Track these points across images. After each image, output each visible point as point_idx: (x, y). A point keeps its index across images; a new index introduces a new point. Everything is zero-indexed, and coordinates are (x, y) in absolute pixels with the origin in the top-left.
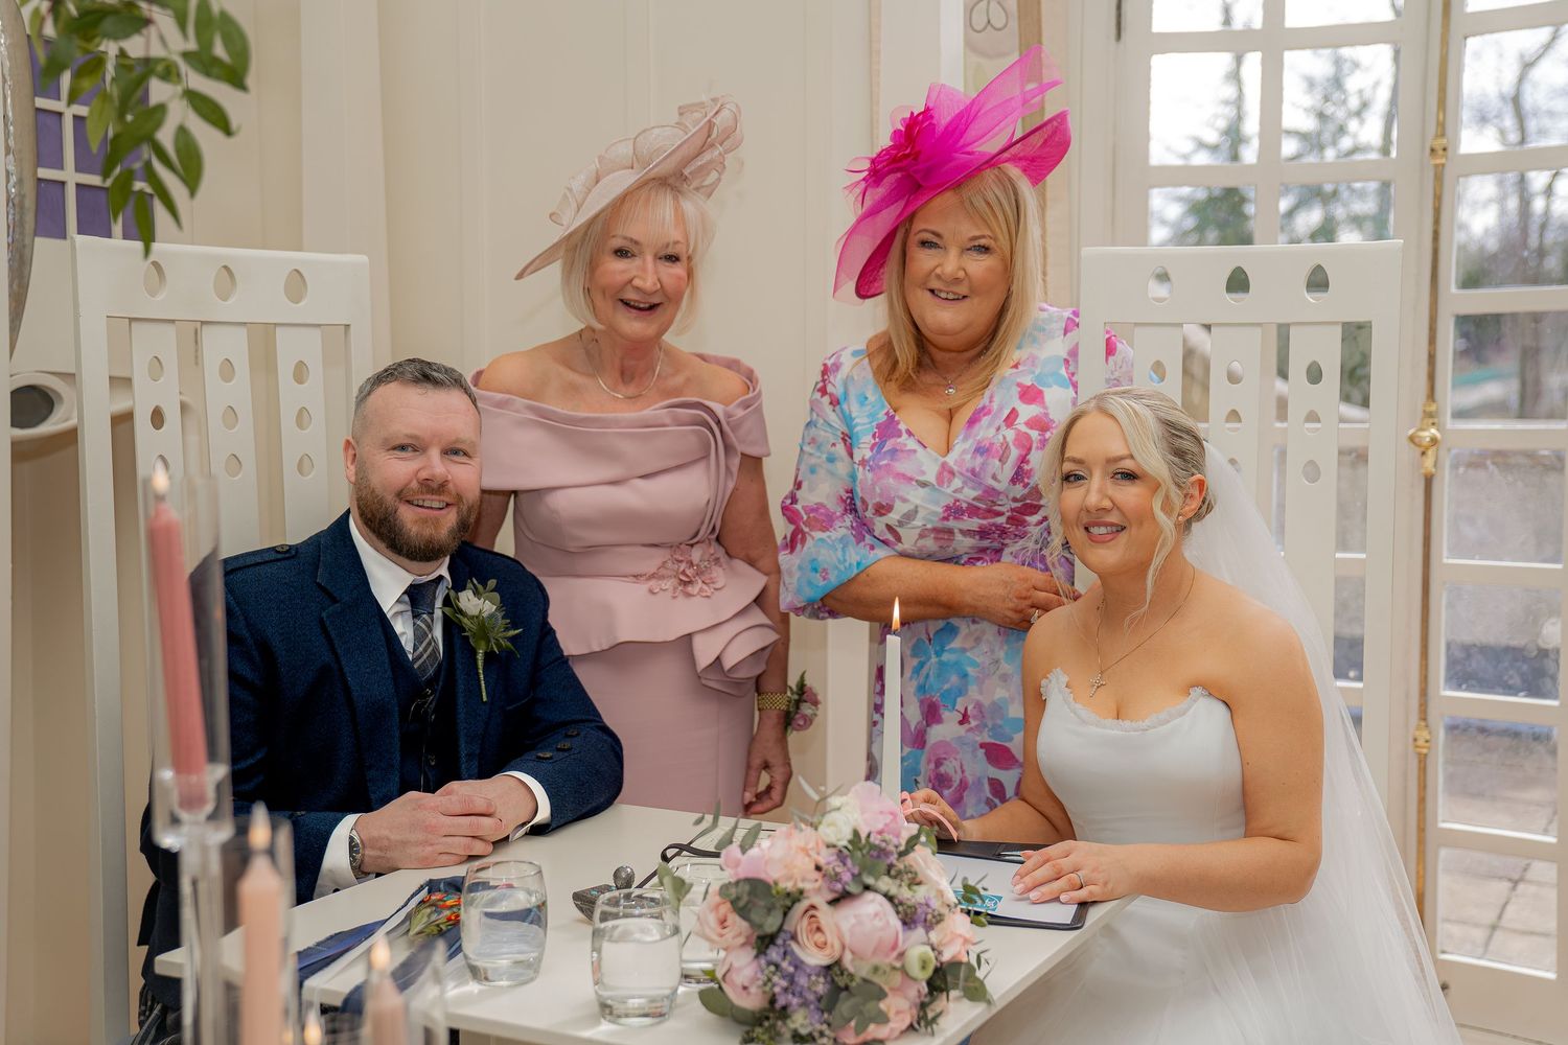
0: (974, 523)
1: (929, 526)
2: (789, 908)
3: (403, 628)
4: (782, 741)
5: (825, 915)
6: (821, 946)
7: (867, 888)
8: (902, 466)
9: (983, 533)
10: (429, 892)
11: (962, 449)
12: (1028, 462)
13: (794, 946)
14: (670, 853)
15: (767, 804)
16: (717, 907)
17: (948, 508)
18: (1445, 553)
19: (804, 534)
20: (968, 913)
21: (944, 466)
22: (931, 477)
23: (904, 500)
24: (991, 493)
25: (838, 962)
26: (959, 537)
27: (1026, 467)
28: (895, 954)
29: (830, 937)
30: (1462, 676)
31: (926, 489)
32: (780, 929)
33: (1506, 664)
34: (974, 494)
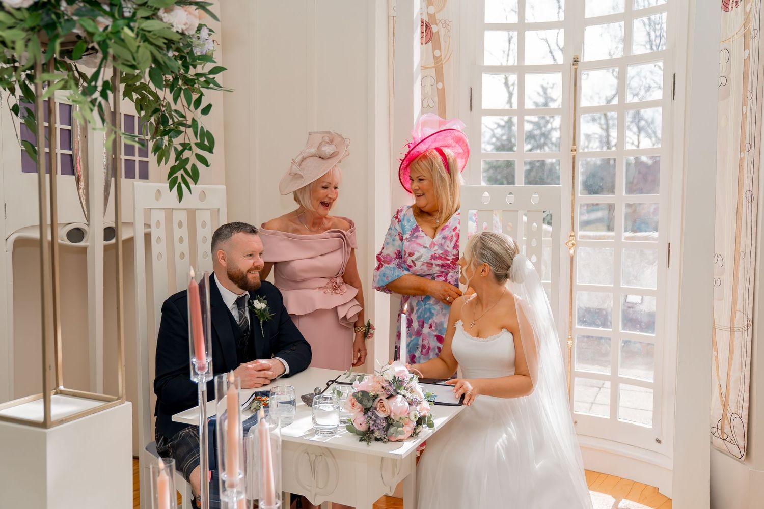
0: (440, 262)
1: (425, 261)
2: (374, 400)
3: (235, 313)
4: (363, 342)
5: (385, 401)
6: (384, 411)
7: (398, 393)
8: (419, 241)
9: (442, 266)
10: (255, 396)
11: (438, 237)
12: (458, 242)
13: (376, 411)
14: (330, 383)
15: (360, 363)
16: (351, 400)
17: (432, 256)
18: (577, 281)
19: (382, 265)
20: (428, 401)
21: (432, 242)
22: (428, 245)
23: (418, 252)
24: (446, 252)
25: (389, 416)
26: (434, 266)
27: (457, 244)
28: (407, 414)
29: (387, 408)
30: (582, 321)
31: (426, 249)
32: (371, 406)
33: (596, 317)
34: (442, 252)
